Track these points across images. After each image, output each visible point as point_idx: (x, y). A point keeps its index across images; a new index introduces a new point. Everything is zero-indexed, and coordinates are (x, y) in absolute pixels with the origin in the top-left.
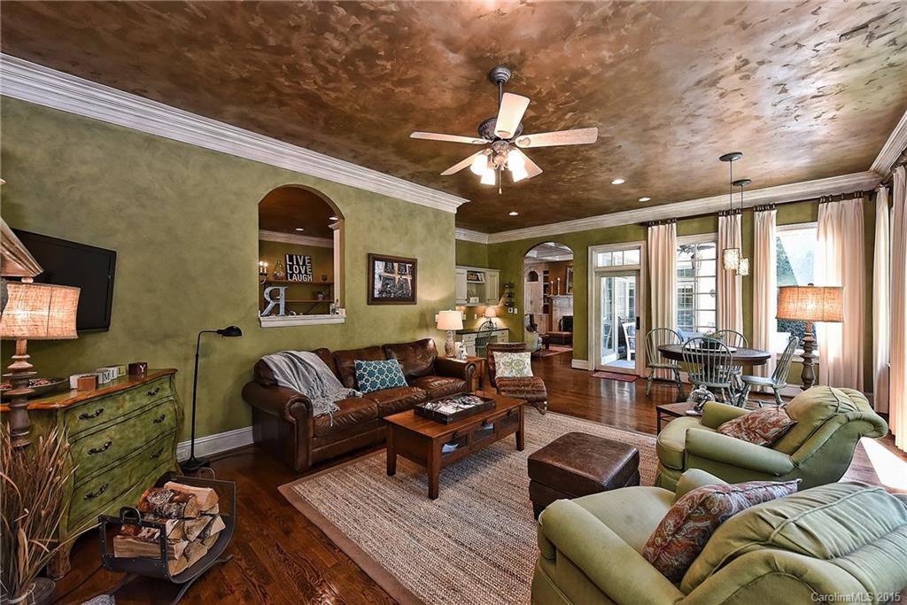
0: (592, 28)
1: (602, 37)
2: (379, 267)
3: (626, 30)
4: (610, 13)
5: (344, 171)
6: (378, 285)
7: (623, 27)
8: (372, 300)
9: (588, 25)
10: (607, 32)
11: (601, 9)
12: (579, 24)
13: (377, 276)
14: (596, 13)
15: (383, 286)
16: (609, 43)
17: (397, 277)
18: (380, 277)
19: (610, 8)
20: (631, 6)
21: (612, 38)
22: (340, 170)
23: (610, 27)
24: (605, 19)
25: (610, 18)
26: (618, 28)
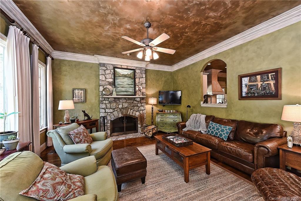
0: (117, 15)
1: (117, 11)
2: (245, 81)
3: (109, 7)
4: (110, 15)
5: (224, 45)
6: (245, 90)
7: (110, 9)
8: (241, 98)
9: (117, 17)
10: (114, 11)
11: (111, 17)
12: (118, 19)
13: (244, 86)
14: (113, 18)
15: (248, 90)
16: (117, 7)
17: (259, 84)
18: (246, 85)
19: (109, 16)
20: (104, 12)
21: (115, 8)
22: (222, 46)
23: (112, 12)
24: (112, 14)
25: (111, 14)
26: (111, 9)
